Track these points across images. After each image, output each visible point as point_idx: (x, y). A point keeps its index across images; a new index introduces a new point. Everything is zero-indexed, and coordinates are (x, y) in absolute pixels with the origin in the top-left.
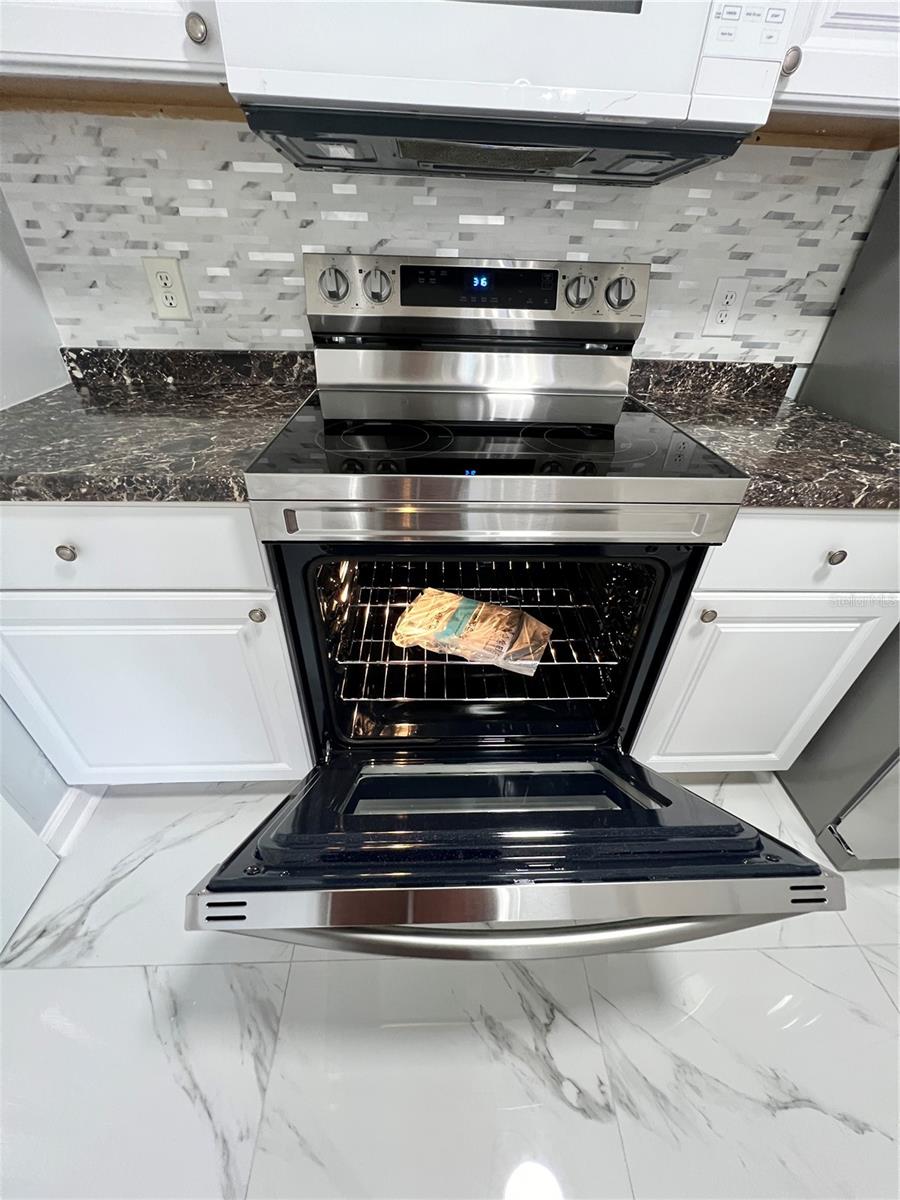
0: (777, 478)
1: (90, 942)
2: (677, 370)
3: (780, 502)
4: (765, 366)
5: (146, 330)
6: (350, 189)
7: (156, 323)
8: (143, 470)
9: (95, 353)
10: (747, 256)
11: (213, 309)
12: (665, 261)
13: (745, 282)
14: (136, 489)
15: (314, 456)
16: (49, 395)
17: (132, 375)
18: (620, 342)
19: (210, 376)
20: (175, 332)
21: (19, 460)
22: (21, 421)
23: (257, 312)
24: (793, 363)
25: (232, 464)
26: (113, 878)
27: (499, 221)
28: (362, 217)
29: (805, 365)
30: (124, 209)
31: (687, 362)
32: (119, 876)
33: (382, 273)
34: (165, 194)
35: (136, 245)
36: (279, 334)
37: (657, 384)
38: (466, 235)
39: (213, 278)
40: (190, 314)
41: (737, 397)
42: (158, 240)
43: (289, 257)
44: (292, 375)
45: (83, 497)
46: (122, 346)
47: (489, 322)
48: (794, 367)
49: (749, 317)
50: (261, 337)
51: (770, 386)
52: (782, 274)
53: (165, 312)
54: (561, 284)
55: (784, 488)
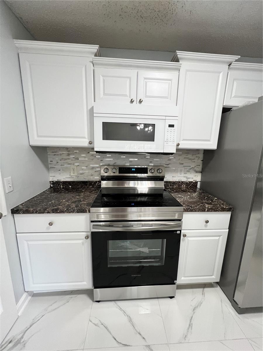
0: (190, 206)
1: (25, 344)
2: (174, 183)
3: (191, 211)
4: (192, 182)
5: (67, 178)
6: (110, 155)
7: (70, 176)
8: (70, 207)
9: (56, 182)
10: (183, 164)
11: (82, 174)
12: (168, 165)
13: (184, 168)
14: (69, 211)
15: (98, 201)
16: (46, 190)
17: (63, 186)
18: (161, 179)
19: (79, 186)
20: (73, 178)
21: (45, 206)
22: (43, 197)
23: (90, 174)
24: (197, 181)
25: (87, 205)
26: (33, 323)
27: (137, 159)
28: (112, 159)
29: (200, 181)
30: (69, 159)
31: (176, 181)
32: (34, 322)
33: (115, 169)
34: (77, 157)
35: (69, 164)
36: (94, 178)
37: (170, 185)
38: (131, 162)
39: (83, 169)
40: (77, 174)
41: (187, 188)
42: (74, 163)
43: (98, 165)
44: (96, 185)
45: (58, 213)
46: (62, 180)
47: (137, 176)
48: (197, 182)
49: (186, 173)
50: (90, 179)
51: (193, 186)
52: (190, 166)
53: (72, 174)
54: (148, 170)
55: (191, 208)
